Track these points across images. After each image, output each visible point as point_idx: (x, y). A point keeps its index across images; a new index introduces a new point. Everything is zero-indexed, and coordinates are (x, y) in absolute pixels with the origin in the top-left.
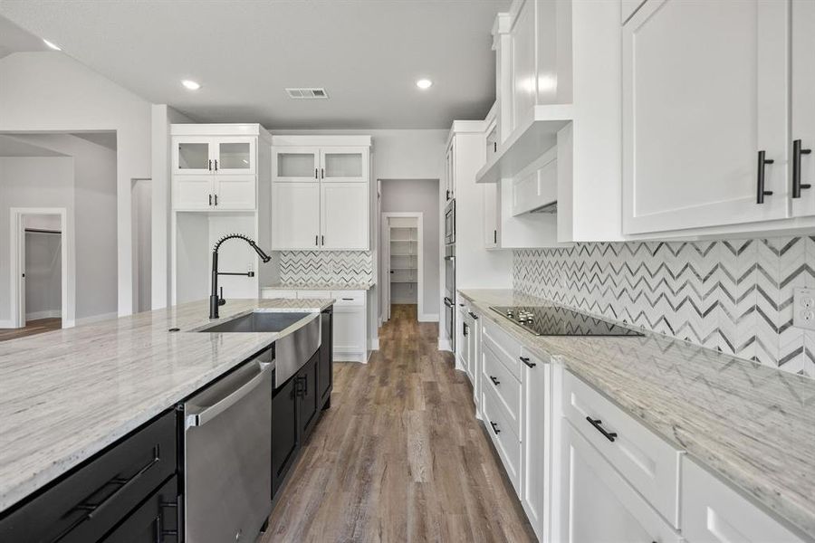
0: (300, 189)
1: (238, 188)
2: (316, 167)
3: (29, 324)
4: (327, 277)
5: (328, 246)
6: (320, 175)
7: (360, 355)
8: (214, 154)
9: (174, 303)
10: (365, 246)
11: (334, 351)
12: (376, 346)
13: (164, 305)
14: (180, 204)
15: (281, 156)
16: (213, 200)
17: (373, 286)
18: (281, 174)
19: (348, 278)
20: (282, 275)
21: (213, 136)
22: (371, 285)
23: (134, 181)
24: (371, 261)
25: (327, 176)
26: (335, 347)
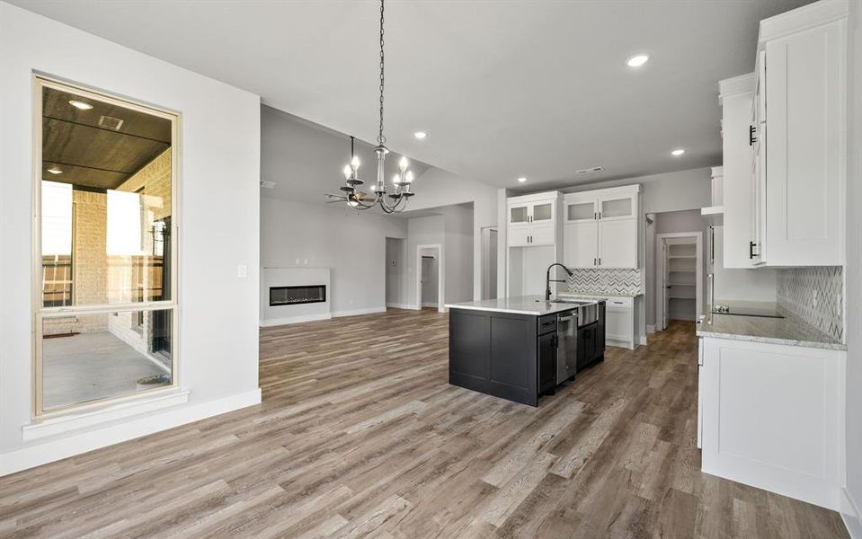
0: (584, 227)
1: (544, 231)
2: (595, 211)
3: (423, 308)
4: (603, 288)
5: (603, 266)
6: (598, 216)
7: (628, 343)
8: (530, 212)
9: (508, 296)
10: (633, 265)
11: (606, 337)
12: (643, 341)
13: (503, 297)
14: (512, 243)
15: (570, 206)
16: (530, 239)
17: (642, 295)
18: (570, 219)
19: (620, 288)
20: (570, 285)
21: (529, 202)
22: (639, 293)
23: (482, 228)
24: (640, 277)
25: (604, 217)
26: (607, 335)
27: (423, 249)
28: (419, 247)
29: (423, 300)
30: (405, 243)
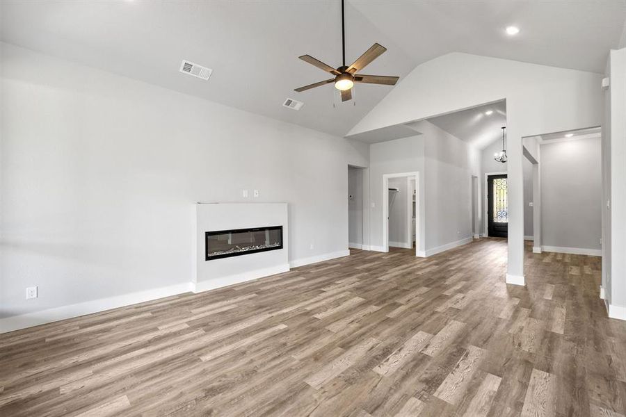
27: (390, 180)
28: (386, 177)
29: (391, 238)
30: (367, 172)
